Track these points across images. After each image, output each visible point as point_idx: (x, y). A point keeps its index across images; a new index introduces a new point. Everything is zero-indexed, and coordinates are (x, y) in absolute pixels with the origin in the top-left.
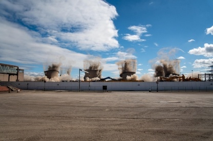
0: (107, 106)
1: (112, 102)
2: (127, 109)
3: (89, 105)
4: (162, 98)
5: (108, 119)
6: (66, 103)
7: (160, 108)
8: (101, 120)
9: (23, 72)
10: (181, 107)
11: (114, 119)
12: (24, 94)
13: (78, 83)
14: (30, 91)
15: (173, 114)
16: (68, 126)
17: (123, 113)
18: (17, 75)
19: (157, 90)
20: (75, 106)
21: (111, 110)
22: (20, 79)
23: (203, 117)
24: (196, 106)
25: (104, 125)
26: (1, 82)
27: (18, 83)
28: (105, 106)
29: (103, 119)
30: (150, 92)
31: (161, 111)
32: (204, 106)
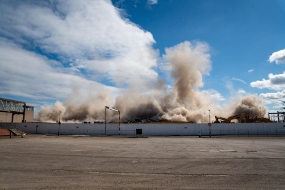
0: (137, 156)
1: (145, 151)
2: (161, 161)
3: (113, 155)
4: (213, 146)
5: (130, 174)
6: (83, 152)
7: (207, 159)
8: (121, 176)
9: (33, 110)
10: (236, 158)
11: (139, 174)
12: (29, 140)
13: (103, 125)
14: (39, 136)
15: (221, 167)
16: (74, 183)
17: (154, 167)
18: (23, 113)
19: (210, 135)
20: (92, 156)
21: (139, 162)
22: (28, 119)
23: (260, 172)
24: (257, 156)
25: (122, 182)
26: (1, 123)
27: (25, 124)
28: (133, 156)
29: (123, 174)
30: (200, 137)
31: (206, 163)
32: (268, 157)
